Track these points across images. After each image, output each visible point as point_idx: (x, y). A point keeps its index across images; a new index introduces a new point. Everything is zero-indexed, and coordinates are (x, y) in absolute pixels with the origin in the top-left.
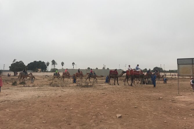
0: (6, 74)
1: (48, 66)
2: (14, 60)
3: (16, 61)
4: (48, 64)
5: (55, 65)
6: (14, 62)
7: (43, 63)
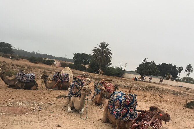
0: (132, 76)
1: (180, 72)
2: (145, 60)
3: (147, 61)
4: (181, 69)
5: (189, 72)
6: (144, 62)
7: (175, 67)
